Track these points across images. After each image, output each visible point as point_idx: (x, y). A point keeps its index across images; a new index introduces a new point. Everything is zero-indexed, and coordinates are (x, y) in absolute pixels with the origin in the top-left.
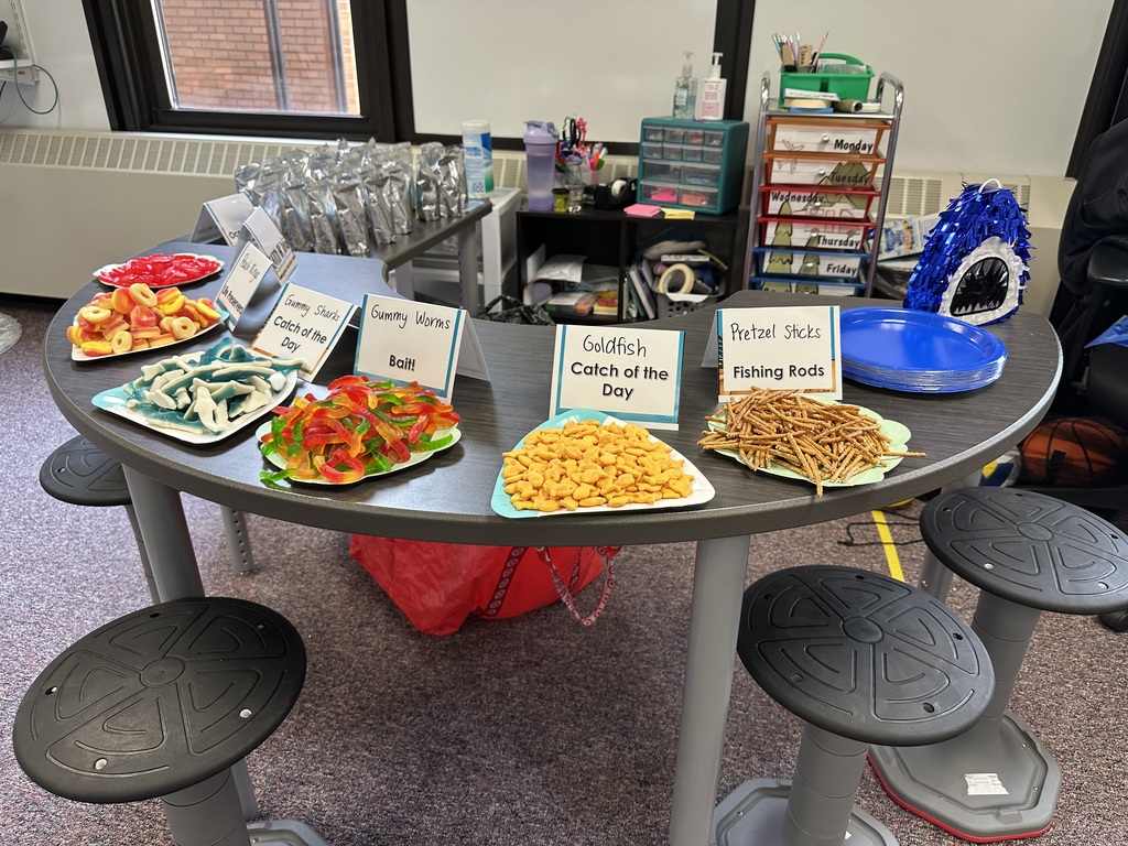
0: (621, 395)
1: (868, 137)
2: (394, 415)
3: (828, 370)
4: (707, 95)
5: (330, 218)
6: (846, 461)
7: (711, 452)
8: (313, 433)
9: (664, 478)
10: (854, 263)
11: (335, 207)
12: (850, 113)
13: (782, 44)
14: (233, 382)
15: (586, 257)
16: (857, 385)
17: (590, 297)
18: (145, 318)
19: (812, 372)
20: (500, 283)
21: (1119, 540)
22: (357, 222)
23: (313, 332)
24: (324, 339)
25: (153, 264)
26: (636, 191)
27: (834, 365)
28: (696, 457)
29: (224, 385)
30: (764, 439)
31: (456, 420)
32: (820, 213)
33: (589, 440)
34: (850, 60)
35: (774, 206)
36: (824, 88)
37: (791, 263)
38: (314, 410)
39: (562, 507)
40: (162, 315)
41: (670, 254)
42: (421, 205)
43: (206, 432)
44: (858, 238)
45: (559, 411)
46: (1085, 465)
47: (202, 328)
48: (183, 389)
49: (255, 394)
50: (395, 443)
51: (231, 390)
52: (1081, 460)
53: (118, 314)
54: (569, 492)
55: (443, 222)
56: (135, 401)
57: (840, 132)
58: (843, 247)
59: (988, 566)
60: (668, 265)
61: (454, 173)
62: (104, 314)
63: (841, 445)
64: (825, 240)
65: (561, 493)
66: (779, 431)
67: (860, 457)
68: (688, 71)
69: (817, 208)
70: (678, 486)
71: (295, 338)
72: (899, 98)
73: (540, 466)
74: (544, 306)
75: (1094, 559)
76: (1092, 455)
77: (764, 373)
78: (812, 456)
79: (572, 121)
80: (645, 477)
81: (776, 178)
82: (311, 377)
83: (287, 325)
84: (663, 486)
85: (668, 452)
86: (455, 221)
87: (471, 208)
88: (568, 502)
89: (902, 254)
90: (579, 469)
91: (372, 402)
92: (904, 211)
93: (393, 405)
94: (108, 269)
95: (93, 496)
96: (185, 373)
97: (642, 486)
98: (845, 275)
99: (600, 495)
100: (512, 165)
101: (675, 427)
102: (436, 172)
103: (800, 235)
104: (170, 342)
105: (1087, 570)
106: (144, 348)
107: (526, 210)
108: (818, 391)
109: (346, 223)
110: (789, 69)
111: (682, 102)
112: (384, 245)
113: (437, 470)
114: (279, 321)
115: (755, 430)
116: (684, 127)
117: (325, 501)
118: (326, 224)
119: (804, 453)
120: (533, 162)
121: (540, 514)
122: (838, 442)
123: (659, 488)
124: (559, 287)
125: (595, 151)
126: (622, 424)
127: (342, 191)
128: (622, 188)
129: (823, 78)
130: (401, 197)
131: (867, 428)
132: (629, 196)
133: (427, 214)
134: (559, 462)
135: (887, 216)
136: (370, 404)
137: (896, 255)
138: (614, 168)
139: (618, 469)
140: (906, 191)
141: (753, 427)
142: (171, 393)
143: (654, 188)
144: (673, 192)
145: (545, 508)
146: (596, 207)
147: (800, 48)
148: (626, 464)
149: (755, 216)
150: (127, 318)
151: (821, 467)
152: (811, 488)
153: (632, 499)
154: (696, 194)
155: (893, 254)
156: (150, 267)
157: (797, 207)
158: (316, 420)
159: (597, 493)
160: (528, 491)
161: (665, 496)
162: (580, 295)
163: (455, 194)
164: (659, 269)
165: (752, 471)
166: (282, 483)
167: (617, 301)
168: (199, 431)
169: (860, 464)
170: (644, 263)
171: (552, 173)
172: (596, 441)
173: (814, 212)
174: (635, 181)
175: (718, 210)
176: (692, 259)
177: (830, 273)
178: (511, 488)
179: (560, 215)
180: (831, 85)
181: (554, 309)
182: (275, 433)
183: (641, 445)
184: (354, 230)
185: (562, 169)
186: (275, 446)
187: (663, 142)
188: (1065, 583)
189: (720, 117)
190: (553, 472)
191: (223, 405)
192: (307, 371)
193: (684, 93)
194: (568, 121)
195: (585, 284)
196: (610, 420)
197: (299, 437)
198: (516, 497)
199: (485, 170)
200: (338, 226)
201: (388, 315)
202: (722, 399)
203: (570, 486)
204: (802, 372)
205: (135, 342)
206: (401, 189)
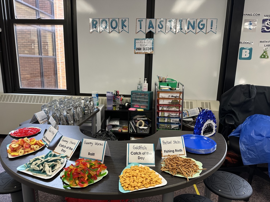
0: (142, 159)
1: (178, 95)
2: (93, 168)
3: (183, 150)
4: (144, 86)
5: (65, 116)
6: (191, 172)
7: (164, 172)
8: (75, 174)
9: (156, 179)
10: (178, 120)
11: (66, 113)
12: (174, 90)
13: (159, 77)
14: (53, 162)
15: (119, 119)
16: (189, 153)
17: (121, 128)
18: (27, 146)
19: (180, 151)
20: (100, 126)
21: (244, 181)
22: (71, 117)
23: (69, 147)
24: (72, 149)
25: (25, 131)
26: (130, 105)
27: (184, 149)
28: (160, 173)
29: (51, 163)
30: (174, 168)
31: (106, 168)
32: (170, 110)
33: (138, 171)
34: (172, 80)
35: (160, 109)
36: (168, 85)
37: (165, 120)
38: (75, 169)
39: (135, 189)
40: (31, 145)
41: (139, 118)
42: (84, 111)
43: (48, 175)
44: (178, 115)
45: (129, 164)
46: (232, 162)
47: (40, 147)
48: (41, 165)
49: (58, 165)
50: (94, 175)
51: (53, 164)
52: (231, 161)
53: (20, 145)
54: (136, 185)
55: (89, 114)
56: (28, 169)
57: (172, 94)
58: (175, 116)
59: (220, 190)
60: (139, 120)
61: (92, 104)
62: (17, 146)
63: (190, 168)
64: (171, 115)
65: (135, 185)
66: (177, 166)
67: (194, 171)
68: (140, 82)
69: (169, 109)
70: (159, 181)
71: (65, 149)
72: (183, 87)
73: (128, 179)
74: (111, 131)
75: (240, 187)
76: (233, 160)
77: (170, 151)
78: (185, 171)
79: (116, 91)
80: (152, 180)
81: (160, 103)
82: (69, 159)
83: (62, 146)
84: (156, 181)
85: (155, 173)
86: (92, 114)
87: (95, 110)
88: (136, 188)
89: (187, 117)
90: (137, 179)
91: (88, 166)
92: (186, 108)
93: (92, 166)
94: (13, 132)
95: (5, 191)
96: (42, 161)
97: (152, 182)
98: (176, 122)
99: (143, 185)
100: (102, 100)
101: (154, 166)
102: (88, 104)
103: (166, 114)
104: (33, 151)
105: (240, 189)
106: (26, 153)
107: (106, 110)
108: (182, 155)
109: (69, 117)
110: (160, 82)
111: (139, 88)
112: (77, 121)
113: (104, 181)
114: (60, 145)
115: (172, 166)
116: (140, 93)
117: (79, 192)
118: (64, 117)
119: (183, 171)
120: (108, 100)
121: (131, 191)
122: (189, 168)
123: (155, 182)
124: (114, 126)
125: (121, 97)
126: (143, 166)
127: (68, 110)
128: (128, 105)
129: (167, 83)
130: (81, 110)
131: (194, 163)
132: (129, 106)
133: (86, 113)
134: (132, 177)
135: (183, 109)
136: (88, 167)
137: (186, 117)
138: (125, 100)
139: (146, 178)
140: (186, 104)
141: (171, 165)
142: (38, 166)
143: (135, 105)
144: (139, 105)
145: (132, 190)
146: (122, 109)
147: (162, 78)
148: (147, 177)
149: (156, 111)
150: (22, 146)
151: (187, 173)
152: (186, 179)
153: (150, 185)
154: (143, 106)
155: (185, 117)
156: (24, 131)
157: (165, 109)
158: (75, 171)
159: (142, 185)
160: (127, 186)
161: (157, 184)
162: (119, 127)
163: (92, 108)
164: (136, 121)
165: (173, 176)
166: (69, 188)
167: (128, 129)
168: (46, 175)
169: (194, 172)
170: (133, 120)
171: (112, 102)
172: (139, 171)
173: (168, 110)
174: (130, 103)
175: (148, 109)
176: (143, 119)
177: (173, 122)
178: (123, 185)
179: (114, 111)
180: (169, 85)
181: (113, 131)
182: (65, 175)
183: (149, 171)
184: (70, 119)
185: (114, 101)
186: (65, 178)
187: (136, 95)
188: (236, 193)
189: (147, 90)
190: (132, 180)
191: (51, 168)
192: (68, 157)
193: (140, 86)
194: (115, 91)
195: (120, 125)
196: (140, 165)
197: (71, 176)
198: (124, 187)
199: (97, 101)
200: (67, 117)
201: (88, 143)
202: (162, 158)
203: (136, 184)
204: (178, 151)
205: (25, 152)
206: (81, 108)
